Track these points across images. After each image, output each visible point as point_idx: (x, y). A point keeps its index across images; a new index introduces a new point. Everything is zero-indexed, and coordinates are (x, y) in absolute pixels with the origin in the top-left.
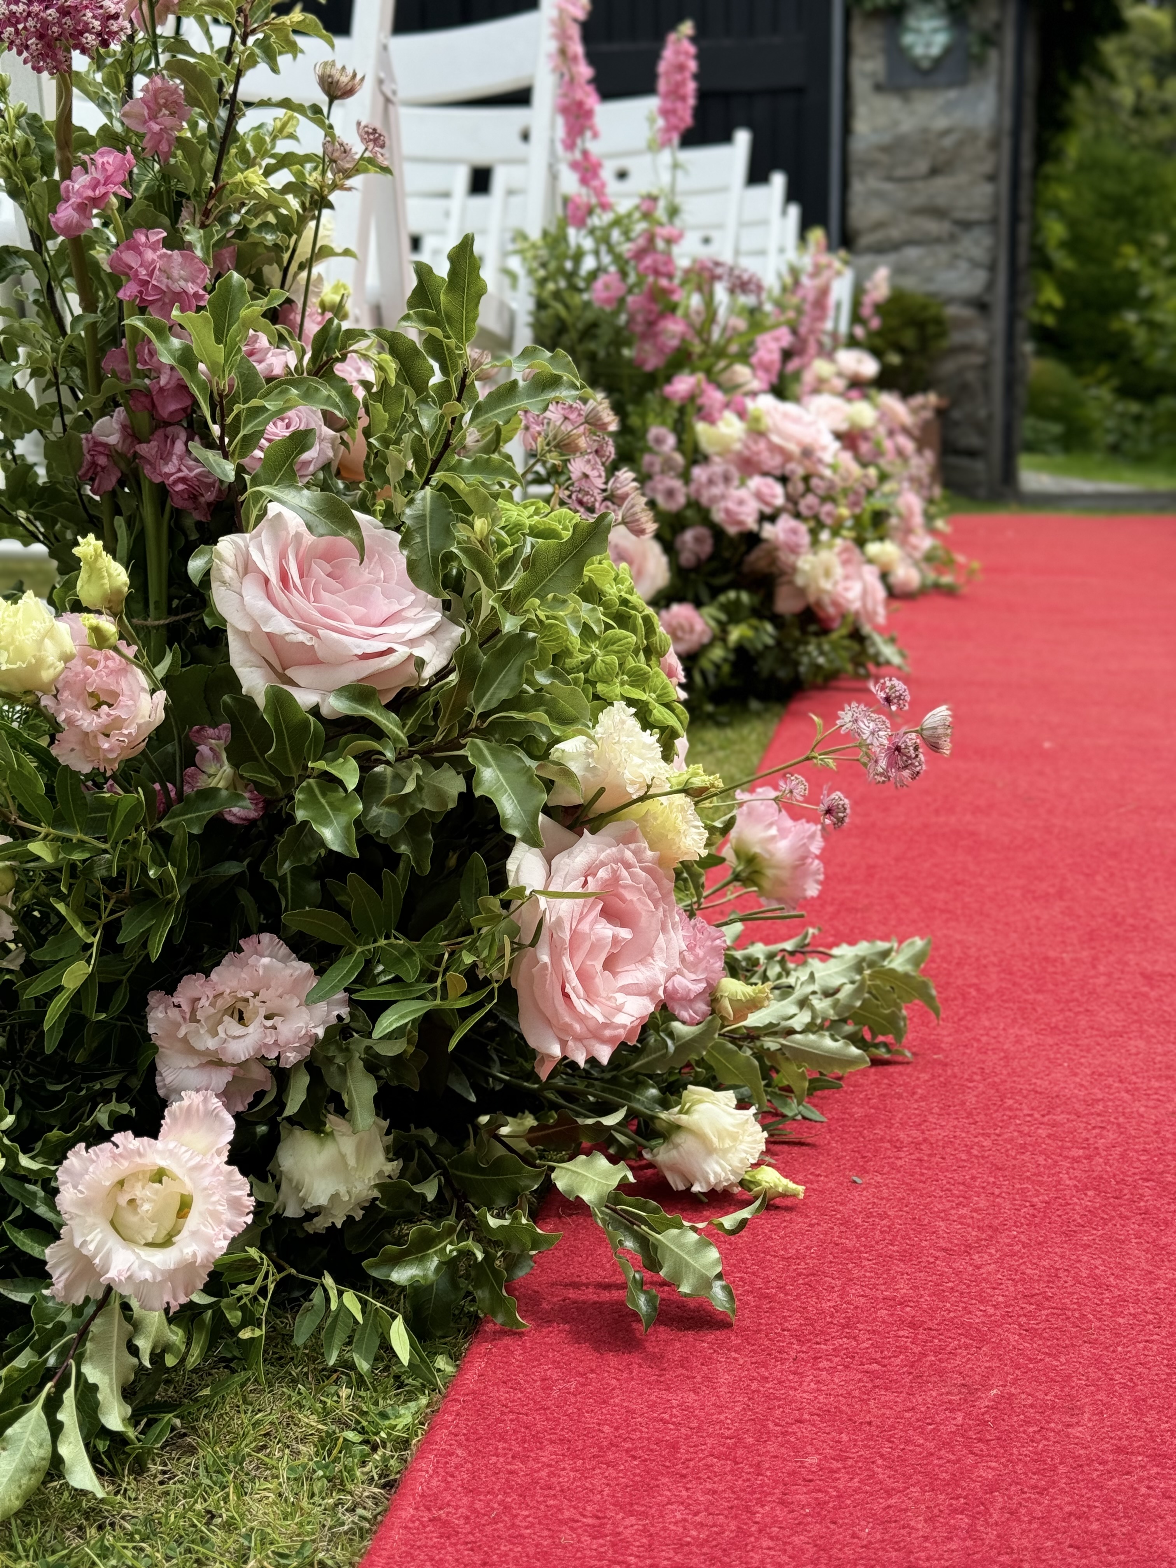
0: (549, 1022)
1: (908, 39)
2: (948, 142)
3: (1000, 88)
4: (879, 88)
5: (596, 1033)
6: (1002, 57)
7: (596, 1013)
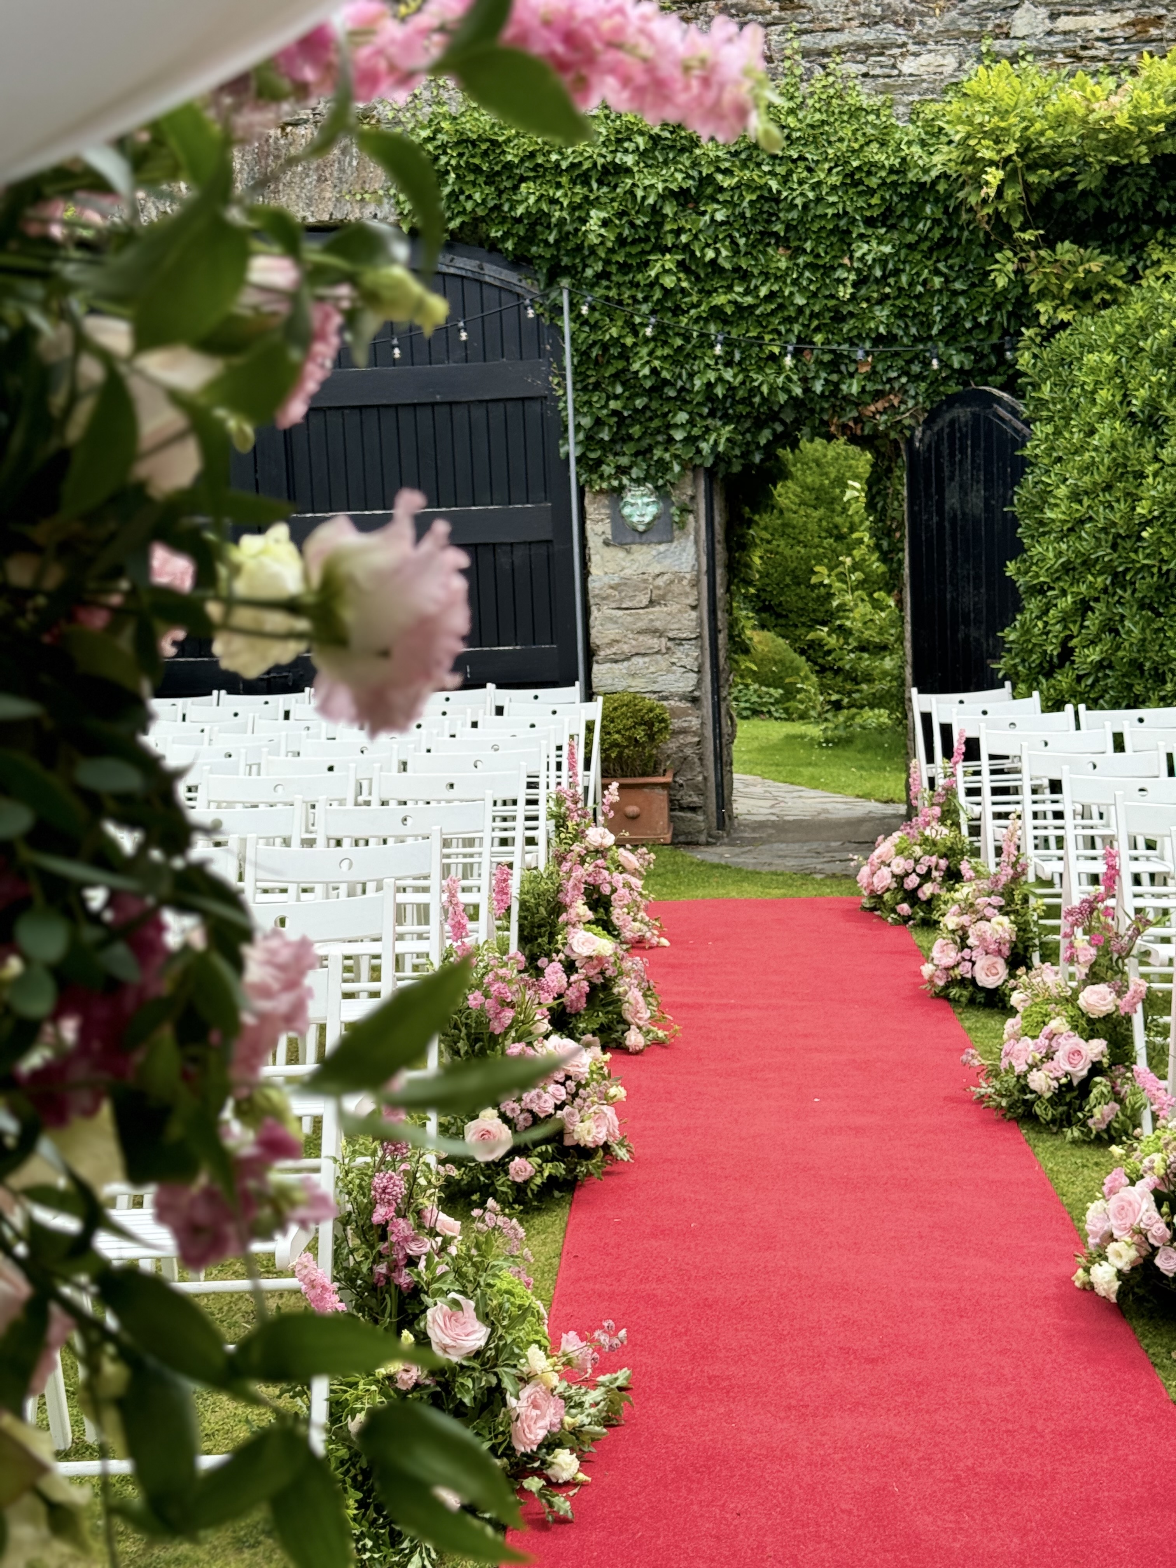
0: (521, 1442)
1: (627, 511)
2: (660, 582)
3: (696, 542)
4: (606, 543)
5: (532, 1443)
6: (697, 520)
7: (532, 1437)
